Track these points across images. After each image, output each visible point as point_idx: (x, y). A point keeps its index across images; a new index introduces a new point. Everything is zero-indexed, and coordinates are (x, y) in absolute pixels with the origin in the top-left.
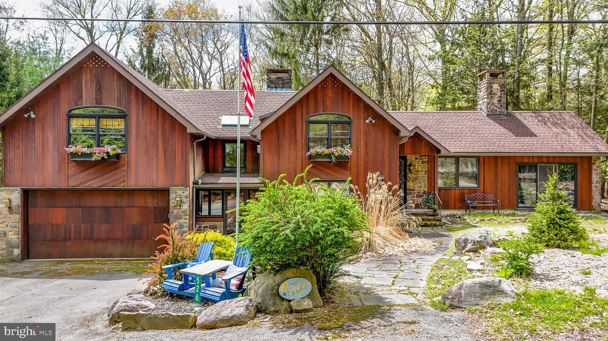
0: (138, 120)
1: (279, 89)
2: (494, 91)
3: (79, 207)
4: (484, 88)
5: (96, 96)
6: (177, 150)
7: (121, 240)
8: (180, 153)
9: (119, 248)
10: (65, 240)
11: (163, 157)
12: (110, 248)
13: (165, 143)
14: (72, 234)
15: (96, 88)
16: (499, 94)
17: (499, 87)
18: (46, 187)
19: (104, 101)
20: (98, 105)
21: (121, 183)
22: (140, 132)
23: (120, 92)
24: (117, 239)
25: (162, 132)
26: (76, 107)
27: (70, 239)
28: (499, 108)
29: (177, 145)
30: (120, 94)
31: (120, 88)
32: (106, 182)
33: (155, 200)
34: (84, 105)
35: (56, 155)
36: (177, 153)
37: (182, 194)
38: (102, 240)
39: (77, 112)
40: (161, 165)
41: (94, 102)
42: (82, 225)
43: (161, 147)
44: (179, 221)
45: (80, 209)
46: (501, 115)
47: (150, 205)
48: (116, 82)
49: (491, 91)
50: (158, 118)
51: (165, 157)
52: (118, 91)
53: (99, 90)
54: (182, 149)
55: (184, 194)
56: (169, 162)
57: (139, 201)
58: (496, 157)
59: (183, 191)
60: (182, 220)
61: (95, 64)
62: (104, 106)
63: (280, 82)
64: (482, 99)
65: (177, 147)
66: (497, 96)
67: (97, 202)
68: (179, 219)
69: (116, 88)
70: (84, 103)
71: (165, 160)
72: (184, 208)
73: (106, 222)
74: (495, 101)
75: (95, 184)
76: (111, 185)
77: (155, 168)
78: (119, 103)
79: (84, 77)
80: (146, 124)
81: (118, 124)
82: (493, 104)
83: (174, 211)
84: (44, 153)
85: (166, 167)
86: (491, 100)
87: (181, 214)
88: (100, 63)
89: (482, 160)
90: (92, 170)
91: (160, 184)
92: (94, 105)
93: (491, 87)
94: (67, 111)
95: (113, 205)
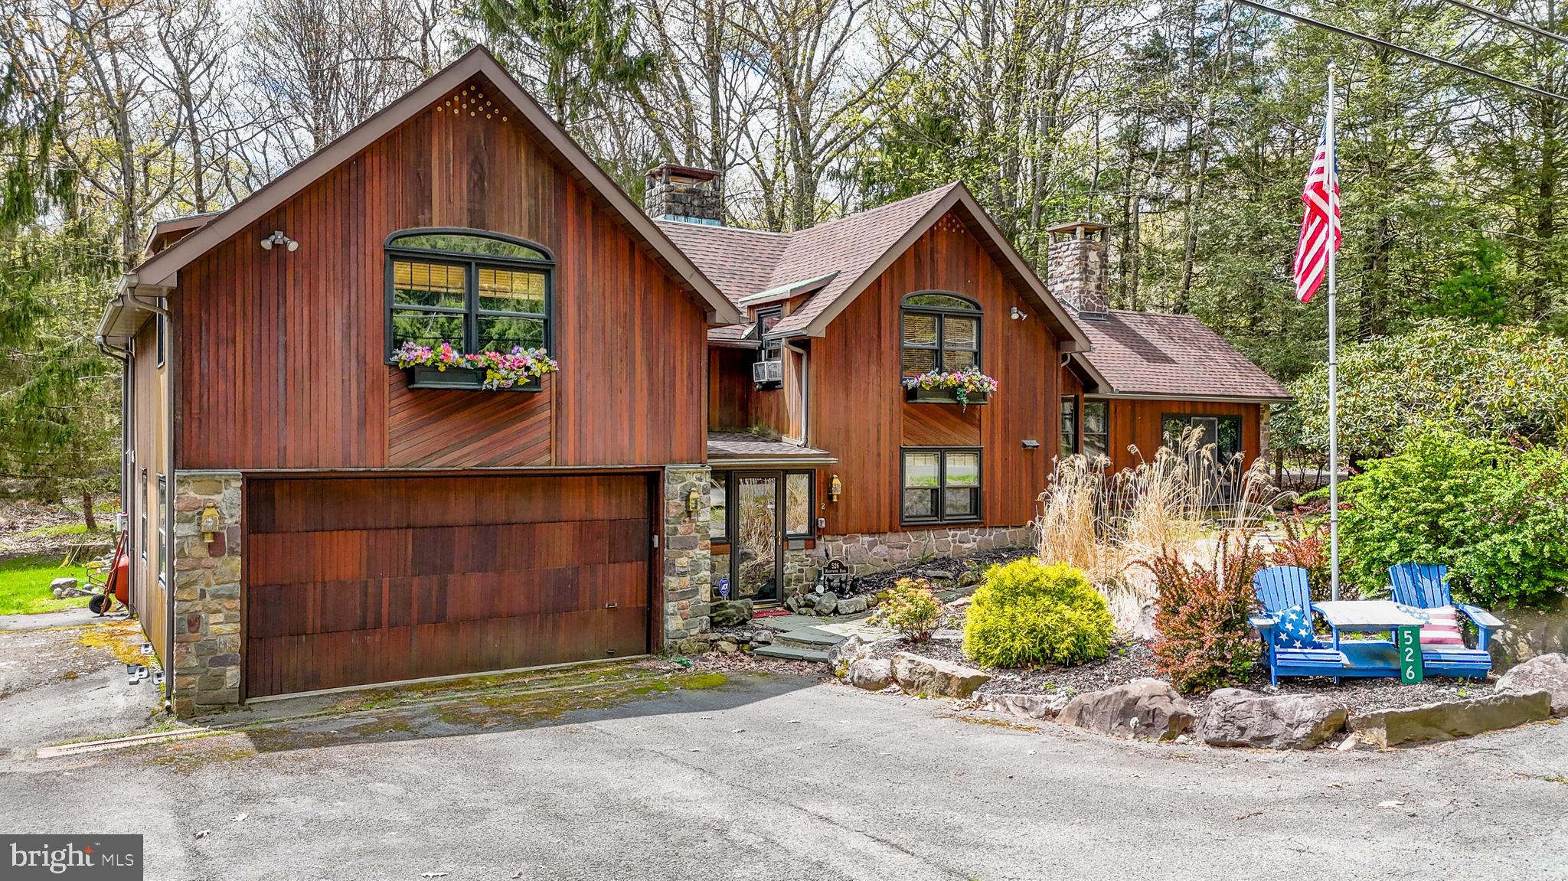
0: (582, 281)
1: (693, 219)
2: (1092, 265)
3: (408, 527)
4: (1071, 258)
5: (470, 201)
6: (678, 364)
7: (527, 616)
8: (685, 375)
9: (517, 640)
10: (363, 627)
11: (646, 382)
12: (492, 641)
13: (649, 348)
14: (385, 611)
15: (470, 178)
16: (1098, 272)
17: (1098, 259)
18: (324, 467)
19: (491, 219)
20: (475, 230)
21: (541, 454)
22: (590, 314)
23: (536, 198)
24: (512, 616)
25: (642, 319)
26: (414, 230)
27: (378, 625)
28: (1097, 302)
29: (678, 353)
30: (537, 204)
31: (536, 189)
32: (499, 452)
33: (614, 502)
34: (436, 227)
35: (353, 372)
36: (678, 378)
37: (697, 483)
38: (470, 621)
39: (414, 244)
40: (642, 404)
41: (465, 221)
42: (416, 580)
43: (639, 357)
44: (691, 552)
45: (410, 532)
46: (1100, 315)
47: (601, 516)
48: (523, 167)
49: (1087, 265)
50: (632, 277)
51: (651, 385)
52: (530, 195)
53: (479, 184)
54: (690, 367)
55: (702, 484)
56: (661, 397)
57: (575, 504)
58: (1133, 402)
59: (699, 475)
60: (698, 551)
61: (469, 110)
62: (492, 232)
63: (696, 203)
64: (1064, 281)
65: (678, 359)
66: (1095, 276)
67: (459, 509)
68: (692, 548)
69: (524, 185)
70: (435, 221)
71: (651, 392)
72: (700, 519)
73: (482, 568)
74: (1092, 286)
75: (467, 457)
76: (511, 460)
77: (626, 416)
78: (534, 231)
79: (435, 140)
80: (604, 294)
81: (527, 289)
82: (1089, 292)
83: (679, 527)
84: (314, 366)
85: (653, 410)
86: (1085, 283)
87: (694, 534)
88: (481, 109)
89: (1112, 407)
90: (459, 419)
91: (640, 457)
92: (464, 228)
93: (1087, 257)
94: (386, 239)
95: (504, 518)
